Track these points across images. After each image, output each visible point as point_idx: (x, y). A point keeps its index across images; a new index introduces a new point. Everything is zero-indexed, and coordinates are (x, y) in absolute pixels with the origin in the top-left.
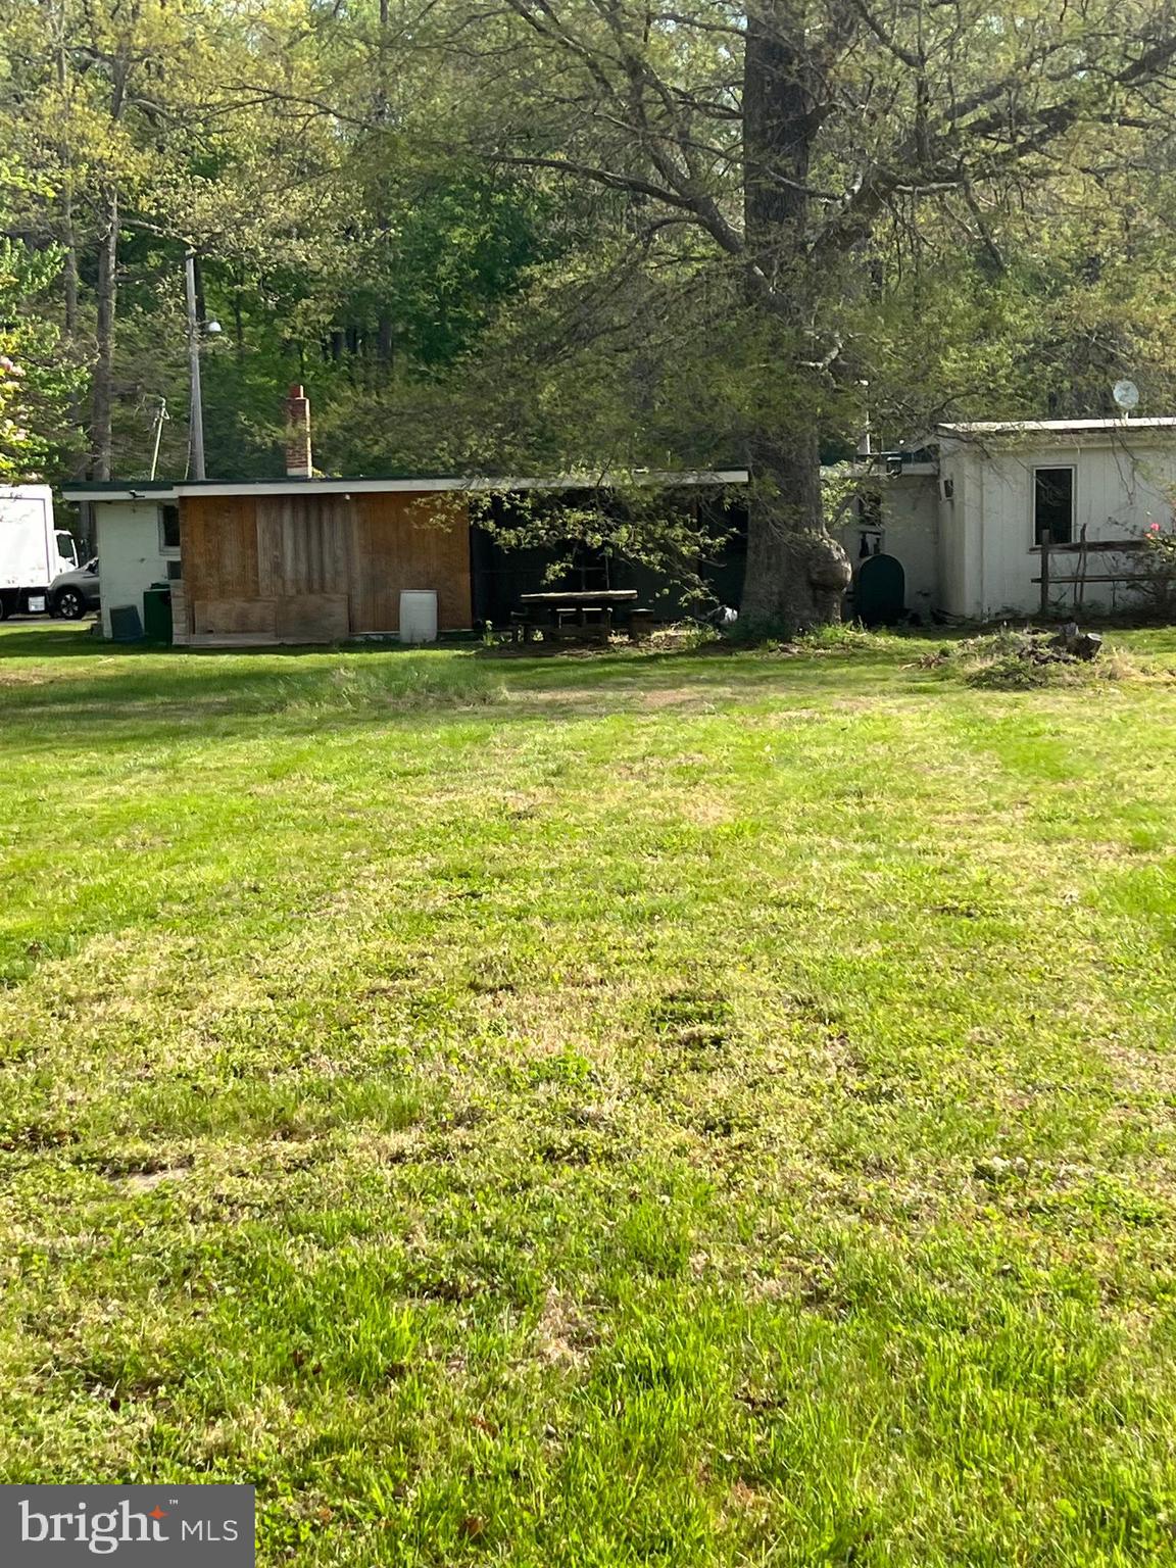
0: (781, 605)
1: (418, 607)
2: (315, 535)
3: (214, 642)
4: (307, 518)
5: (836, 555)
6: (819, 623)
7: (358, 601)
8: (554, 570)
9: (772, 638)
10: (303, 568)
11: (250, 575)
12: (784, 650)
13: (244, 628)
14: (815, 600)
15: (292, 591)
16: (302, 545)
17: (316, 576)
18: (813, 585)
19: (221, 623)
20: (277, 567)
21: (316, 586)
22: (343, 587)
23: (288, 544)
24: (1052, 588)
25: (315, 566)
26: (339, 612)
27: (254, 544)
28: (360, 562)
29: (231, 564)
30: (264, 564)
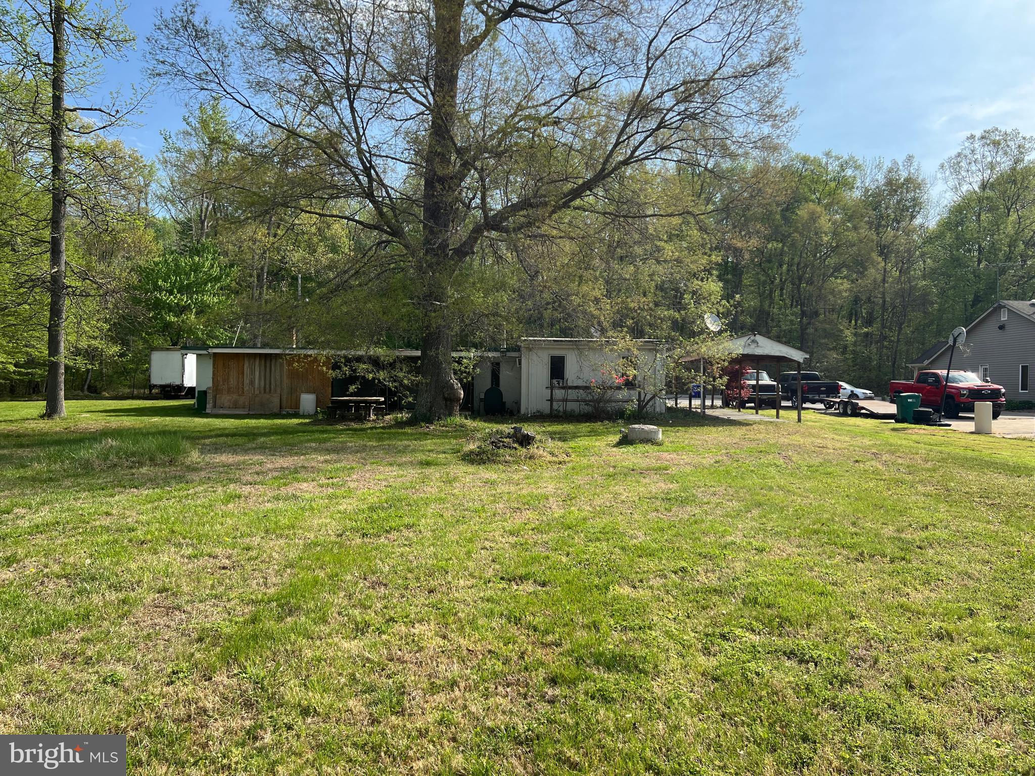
0: (431, 408)
1: (308, 401)
2: (268, 370)
3: (221, 412)
4: (265, 363)
5: (456, 386)
6: (445, 415)
7: (284, 398)
8: (352, 388)
9: (423, 421)
10: (262, 383)
11: (241, 386)
12: (428, 427)
13: (236, 406)
14: (446, 405)
15: (257, 392)
16: (263, 374)
17: (267, 386)
18: (446, 399)
19: (226, 404)
20: (252, 383)
21: (267, 390)
22: (279, 391)
23: (257, 373)
24: (555, 404)
25: (268, 382)
26: (276, 401)
27: (243, 373)
28: (286, 381)
29: (233, 382)
30: (247, 381)
